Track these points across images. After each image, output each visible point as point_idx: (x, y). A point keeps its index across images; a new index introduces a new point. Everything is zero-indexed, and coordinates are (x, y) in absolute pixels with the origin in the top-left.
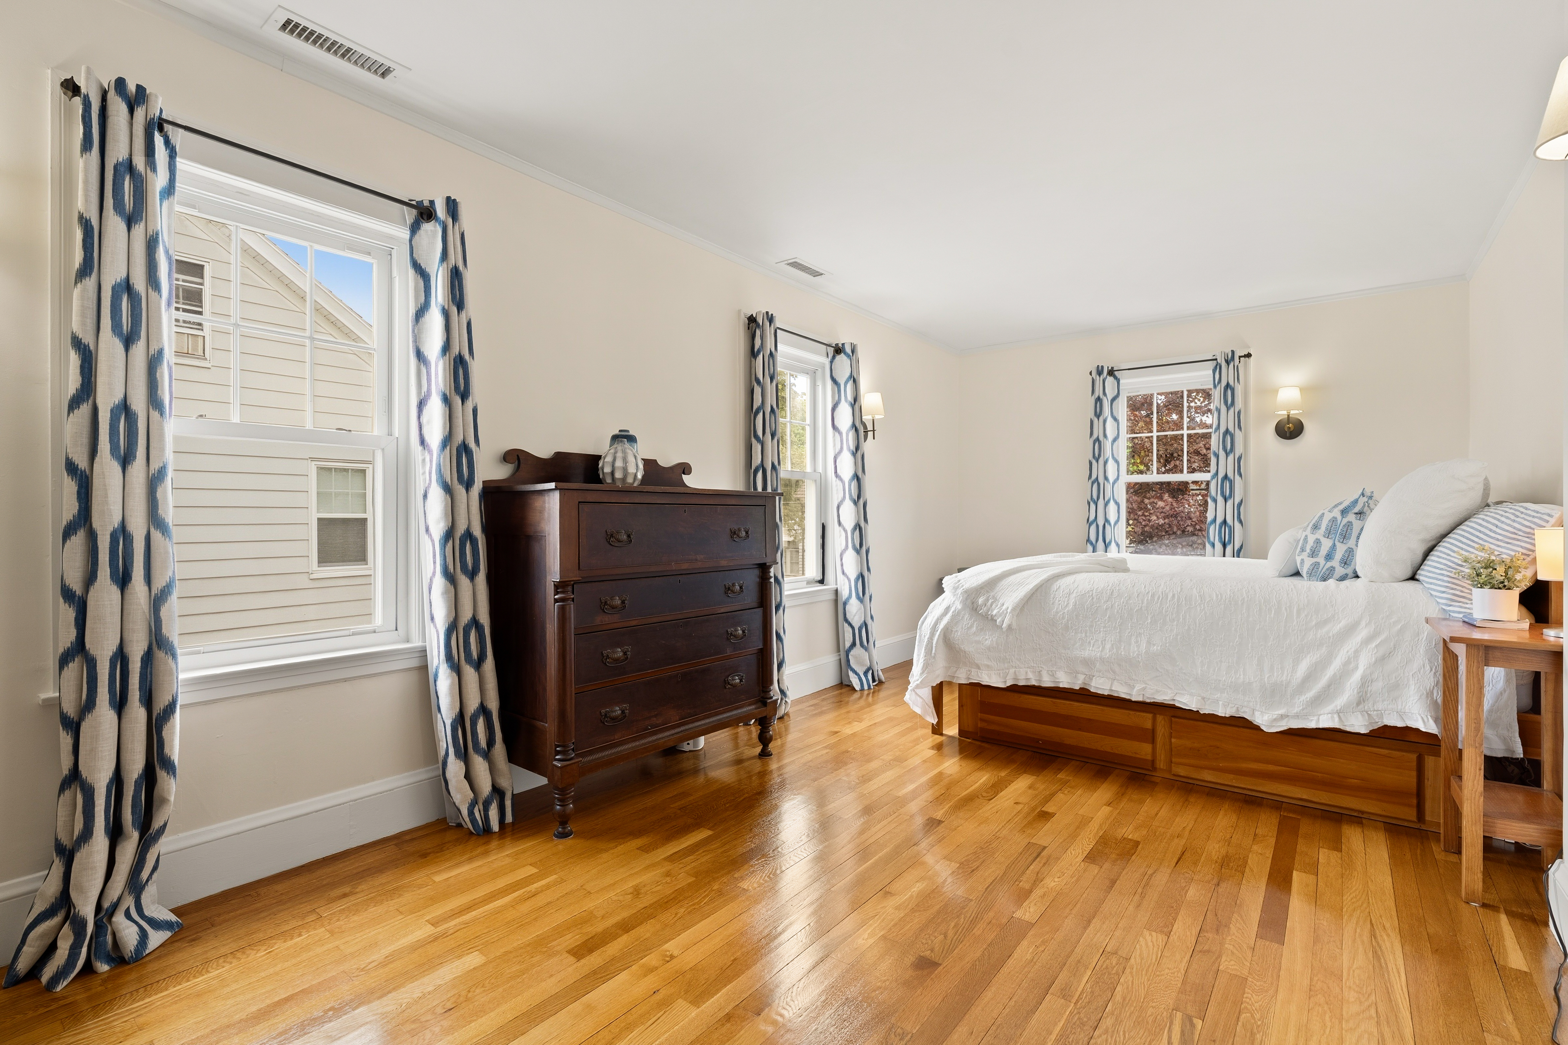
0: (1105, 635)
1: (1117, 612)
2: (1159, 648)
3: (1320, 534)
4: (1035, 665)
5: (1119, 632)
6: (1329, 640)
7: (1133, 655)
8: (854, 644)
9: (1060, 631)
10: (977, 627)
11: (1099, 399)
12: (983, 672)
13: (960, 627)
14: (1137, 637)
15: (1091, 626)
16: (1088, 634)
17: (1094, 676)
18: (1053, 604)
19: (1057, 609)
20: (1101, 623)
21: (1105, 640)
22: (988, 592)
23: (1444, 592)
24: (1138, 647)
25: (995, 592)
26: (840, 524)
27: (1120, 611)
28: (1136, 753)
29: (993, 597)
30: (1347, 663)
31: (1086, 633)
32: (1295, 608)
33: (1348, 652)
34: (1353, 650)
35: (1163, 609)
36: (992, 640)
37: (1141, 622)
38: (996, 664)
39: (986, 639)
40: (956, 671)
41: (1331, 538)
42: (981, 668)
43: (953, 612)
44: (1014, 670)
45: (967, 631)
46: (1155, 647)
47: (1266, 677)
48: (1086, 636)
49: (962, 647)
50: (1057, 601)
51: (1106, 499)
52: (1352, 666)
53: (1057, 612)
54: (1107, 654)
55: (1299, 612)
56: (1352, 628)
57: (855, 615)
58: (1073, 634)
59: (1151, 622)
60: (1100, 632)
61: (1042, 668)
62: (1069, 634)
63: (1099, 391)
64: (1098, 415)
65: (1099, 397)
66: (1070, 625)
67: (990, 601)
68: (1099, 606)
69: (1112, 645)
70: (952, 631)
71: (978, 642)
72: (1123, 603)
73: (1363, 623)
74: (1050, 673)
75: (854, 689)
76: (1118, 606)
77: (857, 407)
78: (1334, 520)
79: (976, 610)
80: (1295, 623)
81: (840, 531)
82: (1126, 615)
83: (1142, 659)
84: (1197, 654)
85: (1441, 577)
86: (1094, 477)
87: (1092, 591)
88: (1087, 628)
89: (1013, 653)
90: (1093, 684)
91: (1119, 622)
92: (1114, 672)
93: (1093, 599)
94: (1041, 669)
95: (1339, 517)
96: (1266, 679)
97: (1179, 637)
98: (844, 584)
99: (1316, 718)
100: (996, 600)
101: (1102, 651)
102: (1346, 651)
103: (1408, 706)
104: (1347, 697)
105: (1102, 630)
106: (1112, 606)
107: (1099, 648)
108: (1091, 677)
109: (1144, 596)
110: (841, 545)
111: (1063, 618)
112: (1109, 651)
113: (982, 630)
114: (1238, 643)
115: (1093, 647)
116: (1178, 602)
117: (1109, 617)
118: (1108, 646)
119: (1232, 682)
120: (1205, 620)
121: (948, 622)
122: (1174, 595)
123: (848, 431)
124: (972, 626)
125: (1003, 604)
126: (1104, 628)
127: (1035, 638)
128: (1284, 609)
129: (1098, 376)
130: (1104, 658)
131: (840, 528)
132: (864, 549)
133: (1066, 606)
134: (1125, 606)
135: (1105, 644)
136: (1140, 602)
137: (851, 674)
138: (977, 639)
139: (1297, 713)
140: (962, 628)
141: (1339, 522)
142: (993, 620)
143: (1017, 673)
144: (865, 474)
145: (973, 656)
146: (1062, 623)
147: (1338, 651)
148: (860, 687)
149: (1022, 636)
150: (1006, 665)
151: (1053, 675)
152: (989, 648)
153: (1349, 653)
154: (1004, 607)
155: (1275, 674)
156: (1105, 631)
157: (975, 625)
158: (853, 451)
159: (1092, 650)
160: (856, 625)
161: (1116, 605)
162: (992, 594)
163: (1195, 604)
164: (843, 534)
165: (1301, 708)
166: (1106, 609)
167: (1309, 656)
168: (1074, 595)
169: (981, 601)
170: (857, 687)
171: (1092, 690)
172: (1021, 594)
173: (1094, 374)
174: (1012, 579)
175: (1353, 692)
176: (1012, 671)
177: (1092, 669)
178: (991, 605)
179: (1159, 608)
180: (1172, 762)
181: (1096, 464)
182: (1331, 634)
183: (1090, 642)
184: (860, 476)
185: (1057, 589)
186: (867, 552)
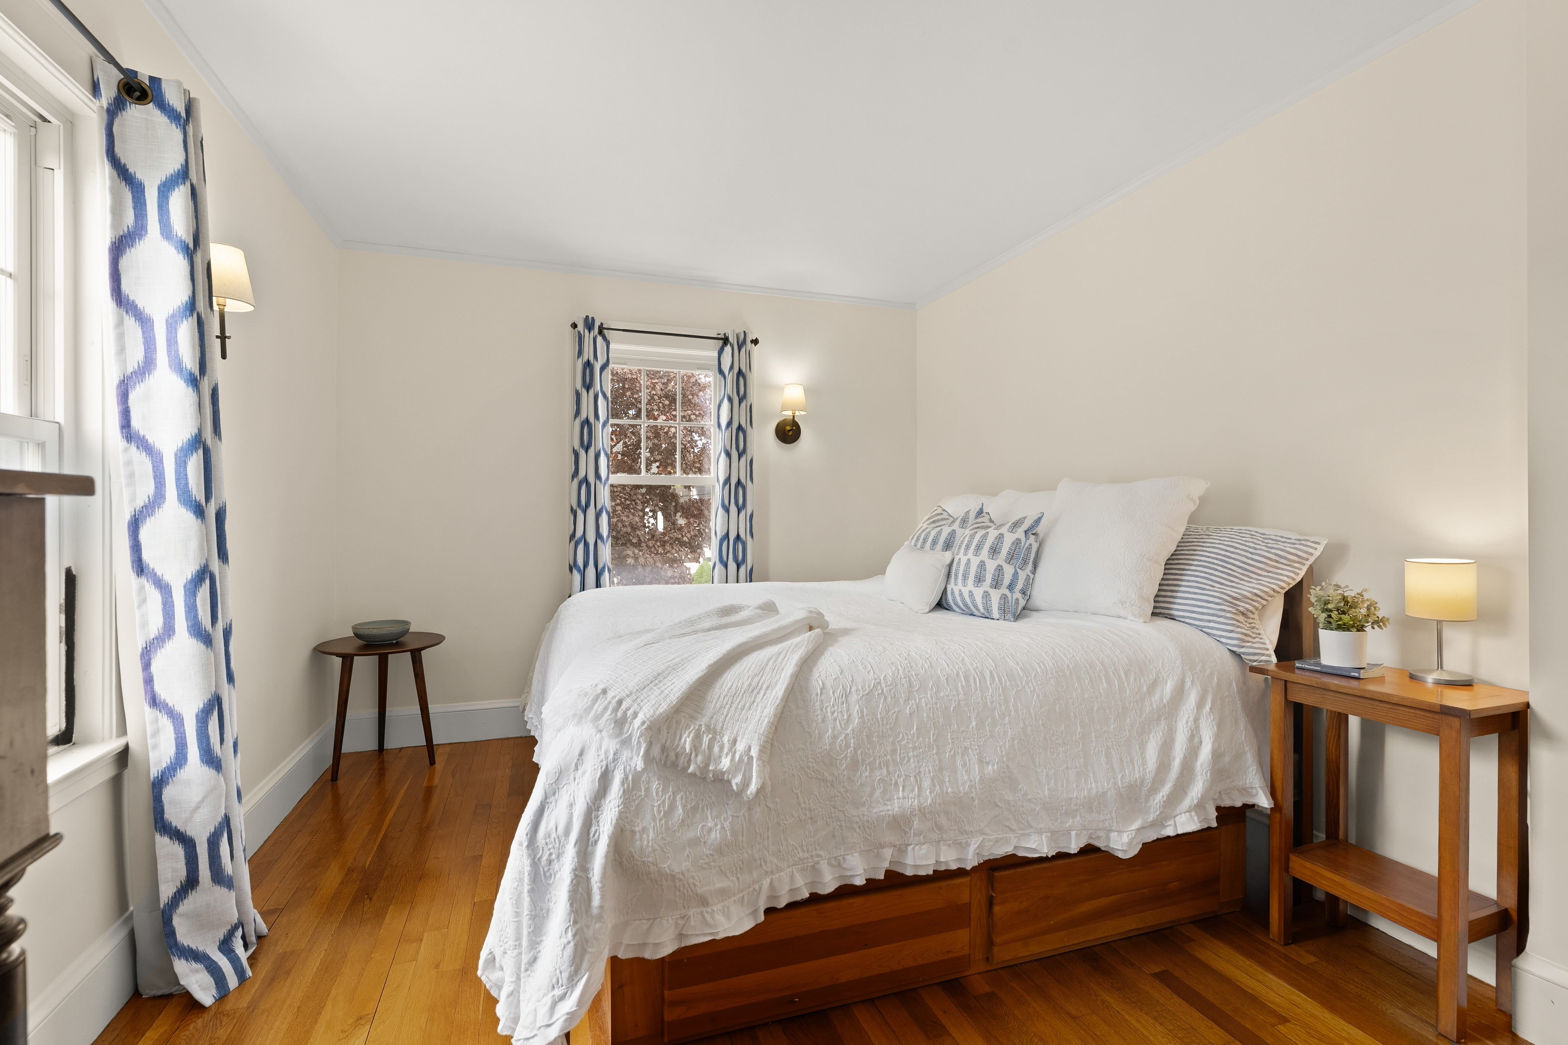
0: (918, 763)
1: (928, 717)
2: (996, 767)
3: (1001, 559)
4: (806, 855)
5: (937, 753)
6: (1165, 709)
7: (964, 789)
8: (191, 883)
9: (845, 772)
10: (684, 806)
11: (588, 365)
12: (715, 908)
13: (648, 817)
14: (963, 755)
15: (894, 752)
16: (891, 768)
17: (908, 845)
18: (823, 721)
19: (833, 731)
20: (908, 743)
21: (920, 772)
22: (693, 718)
23: (1232, 631)
24: (968, 772)
25: (709, 714)
26: (140, 567)
27: (931, 715)
28: (948, 952)
29: (709, 729)
30: (1192, 738)
31: (888, 767)
32: (1121, 670)
33: (1187, 723)
34: (1192, 719)
35: (986, 699)
36: (723, 827)
37: (963, 728)
38: (735, 879)
39: (710, 830)
40: (649, 930)
41: (1012, 564)
42: (711, 901)
43: (623, 783)
44: (769, 880)
45: (666, 823)
46: (990, 767)
47: (1119, 778)
48: (888, 772)
49: (665, 866)
50: (829, 714)
51: (599, 507)
52: (1196, 740)
53: (835, 737)
54: (928, 798)
55: (1126, 673)
56: (1180, 692)
57: (197, 808)
58: (867, 773)
59: (977, 725)
60: (909, 761)
61: (818, 856)
62: (861, 775)
63: (588, 353)
64: (588, 387)
65: (588, 362)
66: (860, 758)
67: (706, 739)
68: (899, 711)
69: (932, 780)
70: (633, 832)
71: (695, 842)
72: (932, 698)
73: (1188, 684)
74: (834, 863)
75: (192, 1005)
76: (927, 705)
77: (198, 258)
78: (1017, 542)
79: (674, 765)
80: (1128, 692)
81: (142, 589)
82: (941, 720)
83: (976, 794)
84: (1039, 765)
85: (1223, 614)
86: (582, 474)
87: (879, 683)
88: (889, 757)
89: (766, 842)
90: (910, 860)
91: (934, 735)
92: (940, 828)
93: (885, 698)
94: (816, 859)
95: (1023, 539)
96: (1119, 782)
97: (1016, 742)
98: (156, 733)
99: (1171, 822)
100: (715, 733)
101: (919, 795)
102: (1184, 721)
103: (1248, 779)
104: (1201, 785)
105: (911, 754)
106: (918, 707)
107: (913, 790)
108: (901, 850)
109: (955, 680)
110: (144, 625)
111: (847, 746)
112: (930, 793)
113: (695, 809)
114: (1080, 736)
115: (903, 790)
116: (1001, 684)
117: (917, 729)
118: (927, 783)
119: (1085, 797)
120: (1041, 708)
121: (620, 813)
122: (991, 672)
123: (173, 316)
124: (672, 807)
125: (734, 742)
126: (913, 751)
127: (801, 799)
128: (1111, 673)
129: (587, 332)
130: (924, 808)
131: (143, 580)
132: (220, 626)
133: (848, 720)
134: (936, 704)
135: (921, 781)
136: (955, 693)
137: (181, 967)
138: (690, 834)
139: (1153, 821)
140: (654, 818)
141: (1022, 544)
142: (721, 780)
143: (776, 884)
144: (220, 439)
145: (691, 880)
146: (846, 757)
147: (1175, 722)
148: (214, 991)
149: (777, 800)
150: (755, 874)
151: (839, 865)
152: (720, 850)
153: (1189, 724)
154: (740, 747)
155: (1127, 771)
156: (917, 756)
157: (678, 803)
158: (191, 374)
159: (904, 798)
160: (200, 835)
161: (924, 705)
162: (703, 721)
163: (1021, 683)
164: (155, 597)
165: (1158, 812)
166: (911, 714)
167: (1151, 736)
168: (854, 698)
169: (687, 741)
170: (205, 995)
171: (909, 872)
172: (767, 711)
173: (581, 327)
174: (730, 679)
175: (1207, 776)
176: (766, 883)
177: (905, 833)
178: (710, 747)
179: (982, 699)
180: (993, 944)
181: (585, 455)
182: (1165, 701)
183: (896, 783)
184: (209, 442)
185: (821, 689)
186: (227, 633)
